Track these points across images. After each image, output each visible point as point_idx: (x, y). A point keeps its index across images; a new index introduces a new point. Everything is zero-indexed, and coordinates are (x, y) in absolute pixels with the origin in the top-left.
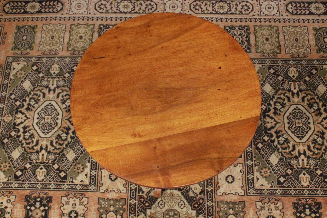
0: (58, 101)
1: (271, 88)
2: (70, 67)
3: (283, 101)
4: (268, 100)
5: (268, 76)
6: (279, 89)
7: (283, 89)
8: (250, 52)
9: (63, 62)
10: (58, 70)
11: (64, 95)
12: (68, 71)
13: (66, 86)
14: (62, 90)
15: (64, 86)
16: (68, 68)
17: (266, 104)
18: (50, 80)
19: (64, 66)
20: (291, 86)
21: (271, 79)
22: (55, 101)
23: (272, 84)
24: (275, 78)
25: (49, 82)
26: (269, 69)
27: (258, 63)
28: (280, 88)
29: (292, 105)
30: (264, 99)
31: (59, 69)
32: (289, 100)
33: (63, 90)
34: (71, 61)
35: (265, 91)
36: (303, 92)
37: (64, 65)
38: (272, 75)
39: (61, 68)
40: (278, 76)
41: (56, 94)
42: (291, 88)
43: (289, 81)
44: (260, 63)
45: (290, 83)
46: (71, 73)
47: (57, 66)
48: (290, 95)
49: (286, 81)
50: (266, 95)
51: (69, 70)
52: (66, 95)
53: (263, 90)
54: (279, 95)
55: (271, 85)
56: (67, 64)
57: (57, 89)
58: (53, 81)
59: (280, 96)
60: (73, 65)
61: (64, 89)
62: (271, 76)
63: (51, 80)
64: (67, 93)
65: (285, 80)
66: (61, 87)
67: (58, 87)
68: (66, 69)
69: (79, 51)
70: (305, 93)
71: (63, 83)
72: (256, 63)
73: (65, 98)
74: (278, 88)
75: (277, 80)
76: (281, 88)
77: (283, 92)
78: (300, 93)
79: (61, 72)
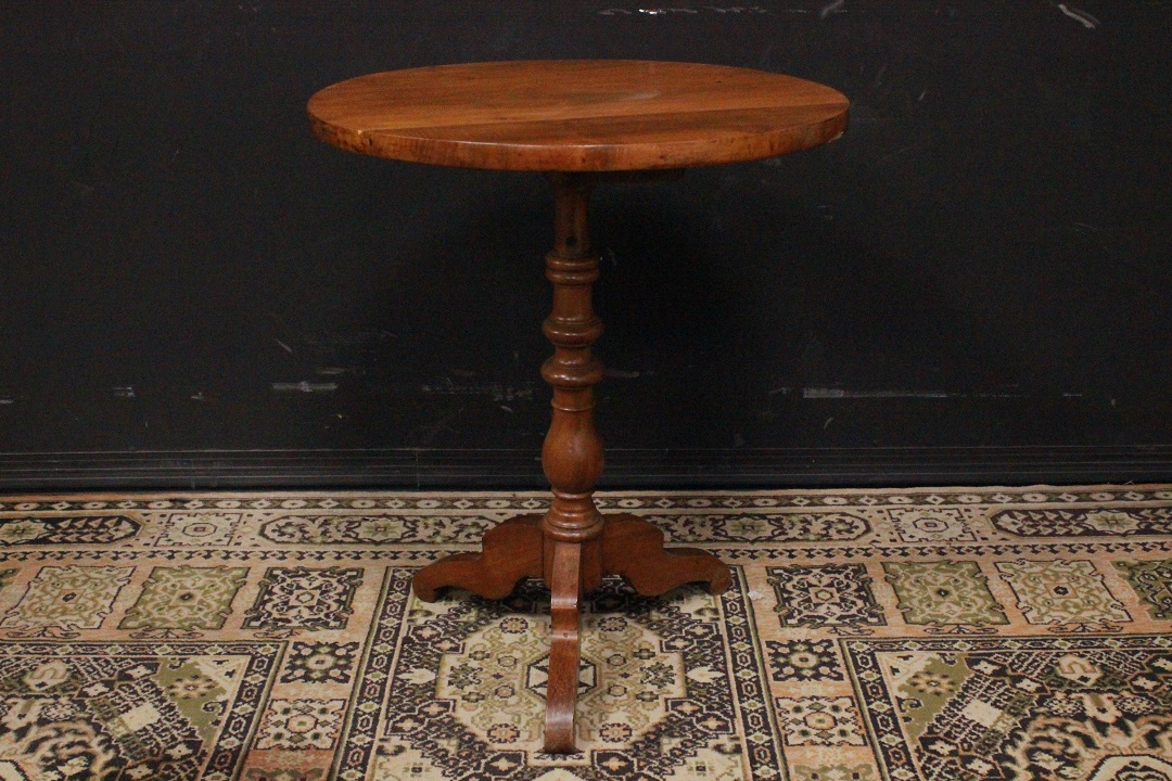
0: (29, 761)
1: (998, 712)
2: (115, 670)
3: (1062, 747)
4: (994, 745)
5: (972, 681)
6: (1034, 715)
7: (1051, 714)
8: (883, 622)
9: (90, 657)
10: (63, 676)
11: (61, 745)
12: (106, 677)
13: (80, 719)
14: (57, 729)
15: (71, 719)
16: (106, 672)
17: (990, 758)
18: (15, 703)
19: (91, 666)
20: (1082, 703)
21: (989, 688)
22: (12, 761)
23: (996, 701)
24: (1004, 684)
25: (10, 708)
26: (972, 662)
27: (920, 649)
28: (1037, 710)
29: (1108, 756)
30: (973, 743)
31: (68, 674)
32: (1088, 742)
33: (64, 730)
34: (128, 653)
35: (972, 721)
36: (1142, 721)
37: (94, 664)
38: (992, 679)
39: (79, 672)
40: (1017, 679)
41: (25, 742)
42: (1084, 709)
43: (1068, 692)
44: (930, 650)
45: (1073, 696)
46: (118, 684)
47: (61, 668)
48: (1090, 729)
49: (1057, 693)
50: (983, 732)
51: (111, 676)
52: (70, 746)
53: (963, 717)
54: (1038, 729)
55: (994, 704)
56: (107, 662)
57: (34, 729)
58: (27, 707)
59: (1044, 734)
60: (133, 663)
61: (66, 726)
62: (987, 680)
63: (22, 702)
64: (78, 739)
65: (1048, 688)
66: (56, 721)
67: (42, 722)
68: (98, 674)
69: (168, 629)
70: (1155, 723)
71: (69, 713)
72: (915, 649)
73: (64, 753)
74: (1027, 711)
75: (1015, 691)
76: (1042, 710)
77: (1054, 721)
78: (1130, 723)
79: (73, 681)
